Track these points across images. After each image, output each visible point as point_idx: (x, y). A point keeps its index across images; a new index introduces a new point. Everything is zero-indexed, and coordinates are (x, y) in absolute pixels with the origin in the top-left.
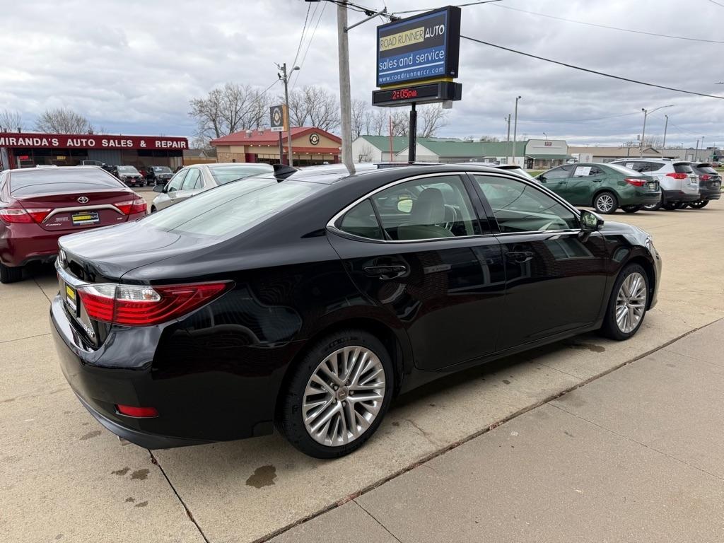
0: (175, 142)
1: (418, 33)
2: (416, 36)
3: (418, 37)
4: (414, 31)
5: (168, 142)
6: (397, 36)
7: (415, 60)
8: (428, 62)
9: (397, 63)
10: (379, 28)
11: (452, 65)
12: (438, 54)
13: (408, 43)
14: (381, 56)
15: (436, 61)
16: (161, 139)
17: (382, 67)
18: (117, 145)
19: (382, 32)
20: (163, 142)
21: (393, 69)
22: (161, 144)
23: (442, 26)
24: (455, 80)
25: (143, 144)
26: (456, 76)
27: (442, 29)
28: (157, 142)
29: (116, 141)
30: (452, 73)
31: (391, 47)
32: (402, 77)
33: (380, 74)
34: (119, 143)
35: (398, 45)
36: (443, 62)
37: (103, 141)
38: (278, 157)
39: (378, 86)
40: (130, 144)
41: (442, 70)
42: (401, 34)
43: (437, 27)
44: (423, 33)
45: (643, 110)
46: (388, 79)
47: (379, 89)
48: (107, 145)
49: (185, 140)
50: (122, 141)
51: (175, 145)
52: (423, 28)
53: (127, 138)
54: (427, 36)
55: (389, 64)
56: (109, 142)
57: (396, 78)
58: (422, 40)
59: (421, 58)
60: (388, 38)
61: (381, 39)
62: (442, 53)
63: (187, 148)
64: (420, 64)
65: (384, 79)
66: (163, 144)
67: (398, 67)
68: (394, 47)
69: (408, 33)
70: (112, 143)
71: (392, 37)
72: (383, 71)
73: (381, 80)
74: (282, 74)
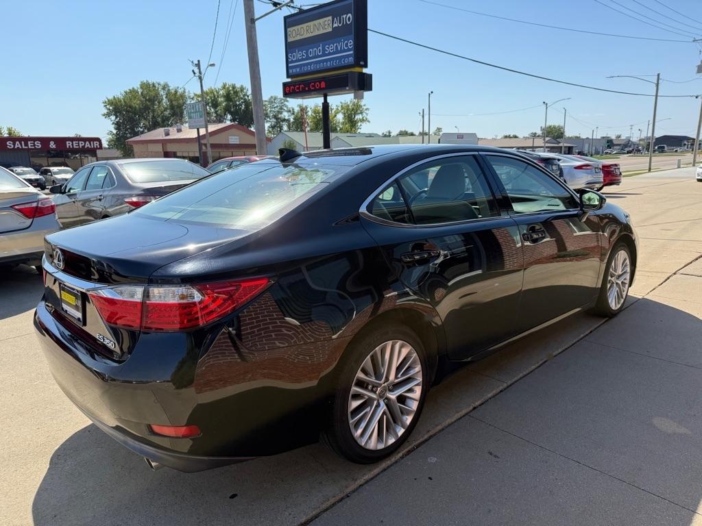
0: (87, 143)
1: (326, 23)
2: (324, 25)
3: (326, 27)
4: (321, 21)
5: (80, 142)
6: (304, 26)
7: (324, 50)
8: (338, 52)
9: (307, 53)
10: (286, 18)
11: (361, 55)
12: (347, 44)
13: (317, 33)
14: (290, 47)
15: (345, 51)
16: (72, 139)
17: (291, 58)
18: (24, 147)
19: (289, 22)
20: (74, 142)
21: (303, 60)
22: (72, 145)
23: (350, 15)
24: (365, 70)
25: (52, 145)
26: (366, 66)
27: (349, 18)
28: (67, 142)
29: (23, 142)
30: (362, 63)
31: (298, 38)
32: (312, 68)
33: (290, 65)
34: (26, 145)
35: (306, 35)
36: (352, 52)
37: (8, 143)
38: (197, 154)
39: (288, 77)
40: (38, 145)
41: (351, 59)
42: (308, 24)
43: (344, 16)
44: (330, 22)
45: (544, 103)
46: (298, 70)
47: (289, 80)
48: (12, 147)
49: (98, 140)
50: (29, 142)
51: (87, 145)
52: (330, 18)
53: (34, 139)
54: (335, 25)
55: (298, 54)
56: (14, 144)
57: (305, 69)
58: (330, 30)
59: (331, 48)
60: (295, 28)
61: (288, 30)
62: (351, 43)
63: (101, 147)
64: (330, 54)
65: (294, 70)
66: (74, 145)
67: (308, 58)
68: (302, 37)
69: (316, 22)
70: (18, 145)
71: (299, 27)
72: (292, 62)
73: (290, 71)
74: (196, 70)
